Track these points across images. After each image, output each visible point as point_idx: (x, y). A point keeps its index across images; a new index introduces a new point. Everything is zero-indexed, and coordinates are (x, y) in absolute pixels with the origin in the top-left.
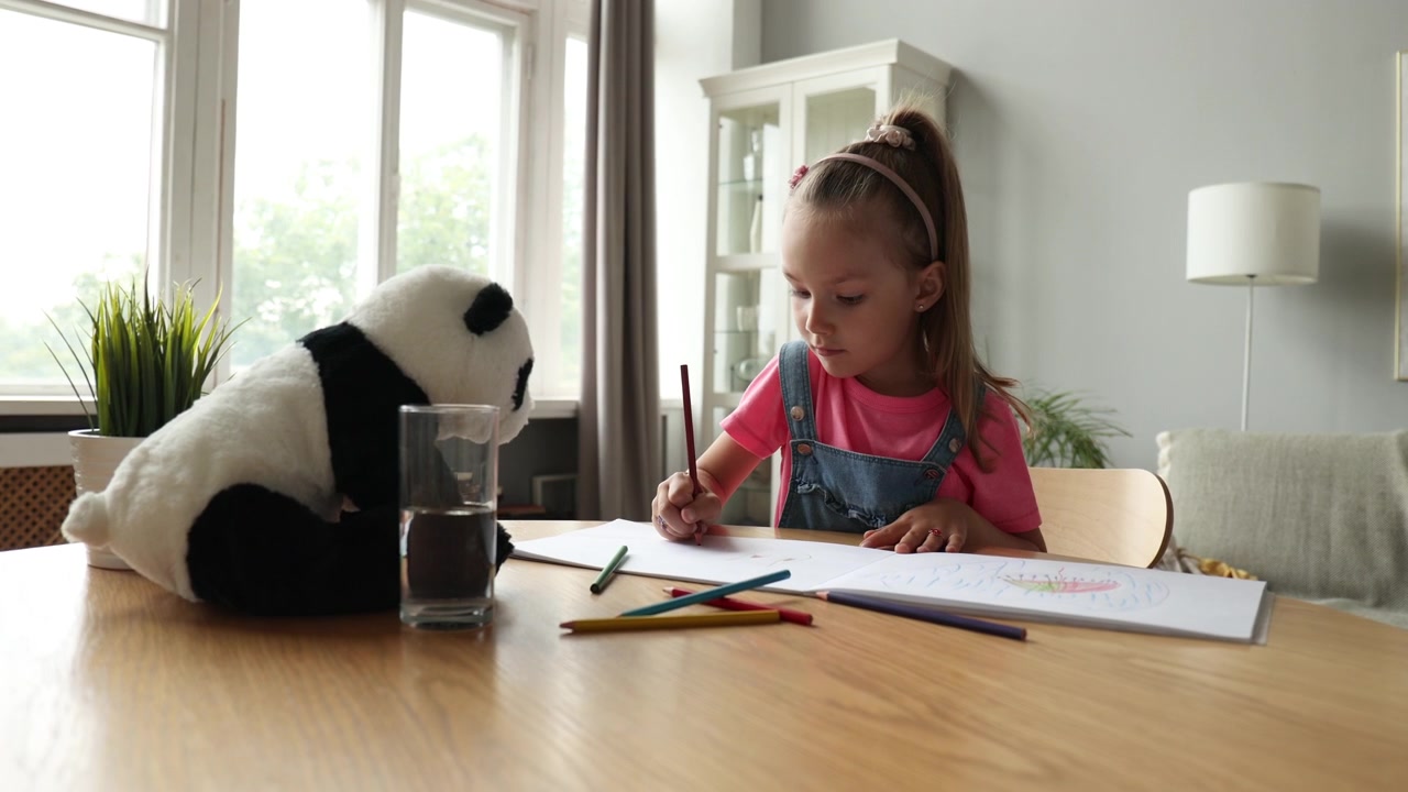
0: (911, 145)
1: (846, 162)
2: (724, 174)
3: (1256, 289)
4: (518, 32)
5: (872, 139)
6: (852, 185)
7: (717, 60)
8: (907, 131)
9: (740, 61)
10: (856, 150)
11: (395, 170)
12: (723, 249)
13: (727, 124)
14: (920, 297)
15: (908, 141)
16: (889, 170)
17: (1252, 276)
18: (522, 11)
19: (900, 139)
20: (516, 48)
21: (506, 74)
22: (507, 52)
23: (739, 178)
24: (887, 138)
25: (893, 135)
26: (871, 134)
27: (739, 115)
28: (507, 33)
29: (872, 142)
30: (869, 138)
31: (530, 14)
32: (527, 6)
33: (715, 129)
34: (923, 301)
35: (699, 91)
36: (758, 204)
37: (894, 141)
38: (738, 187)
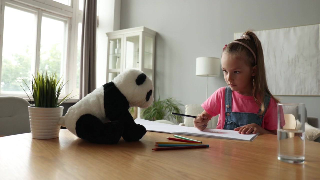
0: (250, 39)
1: (235, 43)
2: (111, 52)
3: (209, 77)
4: (68, 22)
5: (241, 38)
6: (237, 48)
7: (110, 29)
8: (249, 36)
9: (115, 29)
10: (238, 40)
11: (39, 50)
12: (110, 68)
13: (112, 42)
14: (253, 73)
15: (249, 38)
16: (245, 45)
17: (208, 75)
18: (69, 18)
19: (247, 38)
20: (67, 25)
21: (65, 31)
22: (65, 26)
23: (114, 53)
24: (244, 38)
25: (246, 37)
26: (241, 37)
27: (115, 40)
28: (65, 22)
29: (241, 39)
30: (240, 38)
31: (70, 18)
32: (70, 16)
33: (109, 43)
34: (253, 74)
35: (106, 35)
36: (118, 59)
37: (246, 38)
38: (114, 55)
